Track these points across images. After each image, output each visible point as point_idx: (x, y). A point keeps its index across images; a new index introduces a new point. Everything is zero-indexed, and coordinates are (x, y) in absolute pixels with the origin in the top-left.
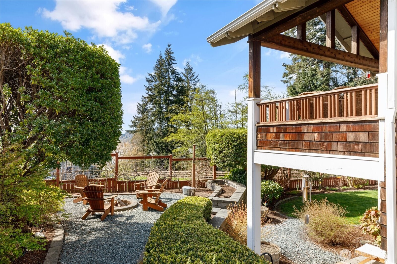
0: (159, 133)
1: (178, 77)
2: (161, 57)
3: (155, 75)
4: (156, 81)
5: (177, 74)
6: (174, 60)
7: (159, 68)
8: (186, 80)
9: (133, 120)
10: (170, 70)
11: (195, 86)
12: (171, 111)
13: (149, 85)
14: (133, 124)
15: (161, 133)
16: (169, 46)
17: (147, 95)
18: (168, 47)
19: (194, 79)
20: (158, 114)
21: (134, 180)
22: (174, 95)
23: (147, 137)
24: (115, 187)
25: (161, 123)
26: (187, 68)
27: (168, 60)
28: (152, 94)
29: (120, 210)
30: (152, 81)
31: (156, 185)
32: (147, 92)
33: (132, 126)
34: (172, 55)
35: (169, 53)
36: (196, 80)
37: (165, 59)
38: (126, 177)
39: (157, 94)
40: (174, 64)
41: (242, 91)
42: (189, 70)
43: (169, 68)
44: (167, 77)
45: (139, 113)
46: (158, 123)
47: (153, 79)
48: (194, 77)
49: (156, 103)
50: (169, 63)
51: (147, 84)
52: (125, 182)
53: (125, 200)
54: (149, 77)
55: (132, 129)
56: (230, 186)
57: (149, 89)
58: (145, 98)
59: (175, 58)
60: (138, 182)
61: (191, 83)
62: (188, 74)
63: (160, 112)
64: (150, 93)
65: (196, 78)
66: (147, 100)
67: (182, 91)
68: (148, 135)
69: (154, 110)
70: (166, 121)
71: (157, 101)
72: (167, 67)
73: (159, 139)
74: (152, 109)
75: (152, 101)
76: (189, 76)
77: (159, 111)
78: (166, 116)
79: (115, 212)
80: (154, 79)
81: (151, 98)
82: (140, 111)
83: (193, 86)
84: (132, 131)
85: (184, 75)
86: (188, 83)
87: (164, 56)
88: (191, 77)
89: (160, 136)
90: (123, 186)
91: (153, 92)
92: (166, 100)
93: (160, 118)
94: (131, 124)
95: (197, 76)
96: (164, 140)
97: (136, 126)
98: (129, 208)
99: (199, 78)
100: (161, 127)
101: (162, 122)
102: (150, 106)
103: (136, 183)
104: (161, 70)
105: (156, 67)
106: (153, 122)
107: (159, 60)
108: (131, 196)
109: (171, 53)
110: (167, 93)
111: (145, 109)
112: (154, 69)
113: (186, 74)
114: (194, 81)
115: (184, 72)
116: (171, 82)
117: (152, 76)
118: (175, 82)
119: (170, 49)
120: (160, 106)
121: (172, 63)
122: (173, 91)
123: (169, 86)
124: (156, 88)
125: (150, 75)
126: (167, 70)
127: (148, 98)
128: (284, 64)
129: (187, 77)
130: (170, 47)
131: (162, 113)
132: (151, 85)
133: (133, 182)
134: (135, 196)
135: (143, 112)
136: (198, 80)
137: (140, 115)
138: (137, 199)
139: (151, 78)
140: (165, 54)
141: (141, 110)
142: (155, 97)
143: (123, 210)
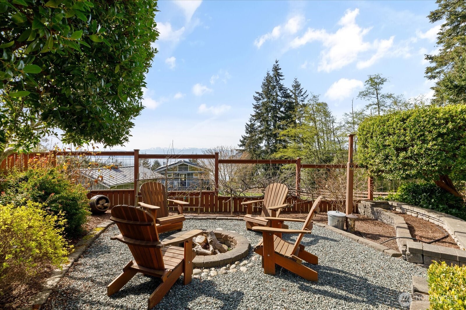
0: (267, 150)
1: (285, 93)
2: (268, 74)
3: (262, 93)
4: (264, 99)
5: (285, 90)
6: (281, 76)
7: (266, 86)
8: (293, 96)
9: (242, 139)
10: (277, 86)
11: (303, 103)
12: (279, 127)
14: (242, 144)
15: (269, 150)
16: (277, 62)
17: (255, 113)
18: (275, 63)
19: (302, 95)
20: (266, 131)
21: (242, 195)
22: (282, 112)
23: (256, 154)
24: (214, 205)
25: (268, 140)
26: (295, 84)
27: (275, 76)
28: (259, 112)
29: (208, 266)
30: (260, 99)
31: (283, 208)
32: (255, 110)
33: (240, 146)
34: (279, 71)
35: (276, 69)
36: (304, 96)
37: (272, 76)
38: (229, 190)
39: (264, 111)
40: (282, 79)
41: (363, 98)
42: (297, 86)
43: (277, 85)
44: (274, 94)
45: (247, 133)
46: (266, 140)
47: (260, 97)
48: (302, 93)
49: (264, 120)
50: (276, 80)
51: (255, 102)
52: (229, 198)
53: (225, 233)
54: (257, 95)
55: (241, 148)
56: (408, 213)
57: (256, 107)
58: (253, 116)
59: (282, 74)
60: (248, 199)
61: (299, 99)
62: (295, 91)
63: (268, 129)
64: (257, 111)
65: (304, 94)
66: (254, 118)
67: (291, 107)
68: (256, 153)
69: (262, 128)
70: (274, 137)
71: (265, 118)
72: (275, 84)
73: (267, 156)
74: (260, 127)
75: (260, 118)
76: (297, 92)
77: (266, 128)
78: (274, 133)
79: (195, 271)
80: (262, 98)
81: (258, 116)
83: (301, 103)
84: (241, 150)
85: (291, 91)
86: (296, 98)
87: (272, 74)
88: (298, 94)
89: (268, 153)
90: (226, 204)
91: (260, 110)
92: (274, 117)
93: (268, 135)
94: (240, 143)
95: (305, 92)
96: (272, 156)
97: (244, 145)
98: (231, 261)
99: (307, 93)
100: (269, 144)
101: (270, 138)
102: (257, 124)
103: (245, 201)
104: (268, 87)
105: (264, 84)
106: (261, 139)
107: (267, 77)
108: (236, 222)
109: (278, 69)
110: (275, 110)
111: (252, 129)
112: (262, 87)
113: (293, 91)
114: (302, 97)
115: (292, 89)
116: (279, 98)
117: (260, 95)
118: (283, 98)
119: (278, 65)
120: (267, 123)
121: (280, 79)
122: (281, 107)
123: (276, 102)
124: (264, 104)
125: (257, 93)
126: (274, 87)
127: (256, 116)
128: (428, 56)
129: (295, 94)
130: (277, 64)
131: (270, 130)
132: (259, 104)
133: (241, 199)
134: (243, 225)
135: (250, 132)
137: (248, 135)
138: (248, 232)
139: (258, 96)
140: (273, 71)
141: (249, 130)
142: (263, 115)
143: (217, 265)
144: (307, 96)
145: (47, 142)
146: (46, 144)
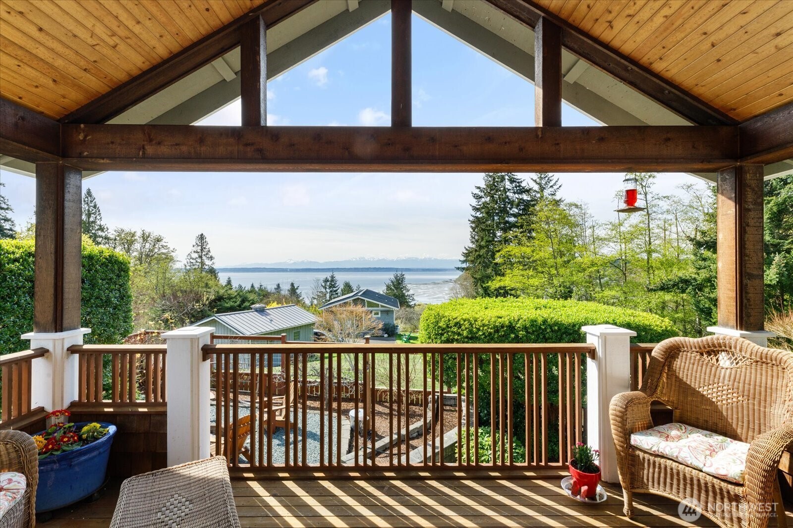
1: (519, 186)
3: (485, 188)
4: (486, 196)
5: (518, 182)
8: (537, 189)
9: (465, 252)
13: (477, 203)
14: (465, 259)
17: (474, 217)
19: (551, 186)
20: (487, 245)
28: (479, 216)
30: (481, 197)
32: (474, 213)
33: (463, 262)
36: (555, 187)
44: (502, 189)
45: (473, 243)
47: (483, 194)
48: (552, 183)
51: (474, 202)
54: (477, 191)
55: (464, 265)
57: (476, 209)
61: (548, 192)
62: (541, 180)
64: (477, 214)
65: (555, 184)
76: (543, 182)
77: (487, 241)
82: (474, 240)
83: (550, 198)
84: (463, 269)
85: (534, 181)
86: (541, 192)
88: (546, 184)
91: (480, 213)
94: (463, 258)
95: (557, 181)
97: (469, 260)
112: (484, 178)
113: (538, 180)
114: (552, 189)
115: (535, 178)
116: (510, 194)
117: (482, 190)
118: (517, 196)
124: (486, 206)
129: (539, 184)
132: (480, 203)
136: (558, 186)
139: (480, 193)
141: (476, 238)
144: (560, 186)
145: (213, 261)
146: (211, 263)
